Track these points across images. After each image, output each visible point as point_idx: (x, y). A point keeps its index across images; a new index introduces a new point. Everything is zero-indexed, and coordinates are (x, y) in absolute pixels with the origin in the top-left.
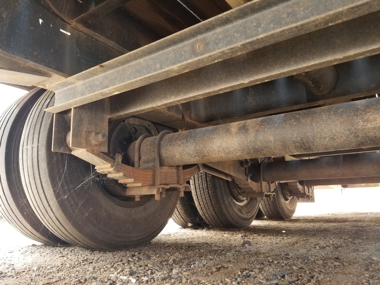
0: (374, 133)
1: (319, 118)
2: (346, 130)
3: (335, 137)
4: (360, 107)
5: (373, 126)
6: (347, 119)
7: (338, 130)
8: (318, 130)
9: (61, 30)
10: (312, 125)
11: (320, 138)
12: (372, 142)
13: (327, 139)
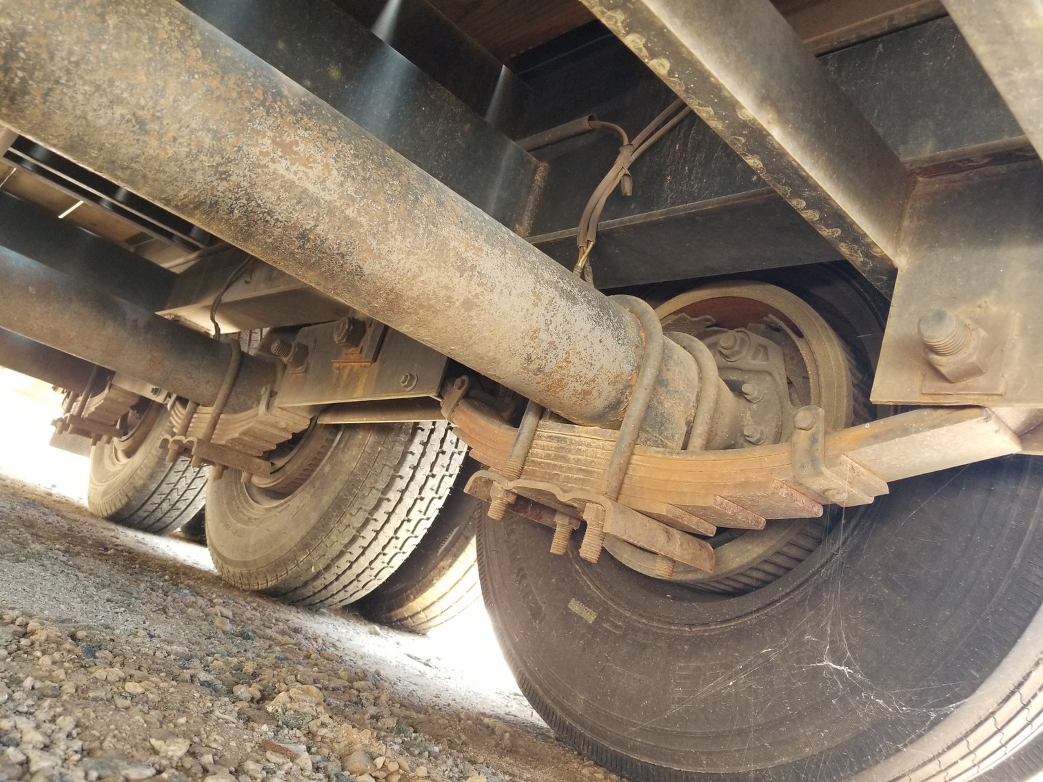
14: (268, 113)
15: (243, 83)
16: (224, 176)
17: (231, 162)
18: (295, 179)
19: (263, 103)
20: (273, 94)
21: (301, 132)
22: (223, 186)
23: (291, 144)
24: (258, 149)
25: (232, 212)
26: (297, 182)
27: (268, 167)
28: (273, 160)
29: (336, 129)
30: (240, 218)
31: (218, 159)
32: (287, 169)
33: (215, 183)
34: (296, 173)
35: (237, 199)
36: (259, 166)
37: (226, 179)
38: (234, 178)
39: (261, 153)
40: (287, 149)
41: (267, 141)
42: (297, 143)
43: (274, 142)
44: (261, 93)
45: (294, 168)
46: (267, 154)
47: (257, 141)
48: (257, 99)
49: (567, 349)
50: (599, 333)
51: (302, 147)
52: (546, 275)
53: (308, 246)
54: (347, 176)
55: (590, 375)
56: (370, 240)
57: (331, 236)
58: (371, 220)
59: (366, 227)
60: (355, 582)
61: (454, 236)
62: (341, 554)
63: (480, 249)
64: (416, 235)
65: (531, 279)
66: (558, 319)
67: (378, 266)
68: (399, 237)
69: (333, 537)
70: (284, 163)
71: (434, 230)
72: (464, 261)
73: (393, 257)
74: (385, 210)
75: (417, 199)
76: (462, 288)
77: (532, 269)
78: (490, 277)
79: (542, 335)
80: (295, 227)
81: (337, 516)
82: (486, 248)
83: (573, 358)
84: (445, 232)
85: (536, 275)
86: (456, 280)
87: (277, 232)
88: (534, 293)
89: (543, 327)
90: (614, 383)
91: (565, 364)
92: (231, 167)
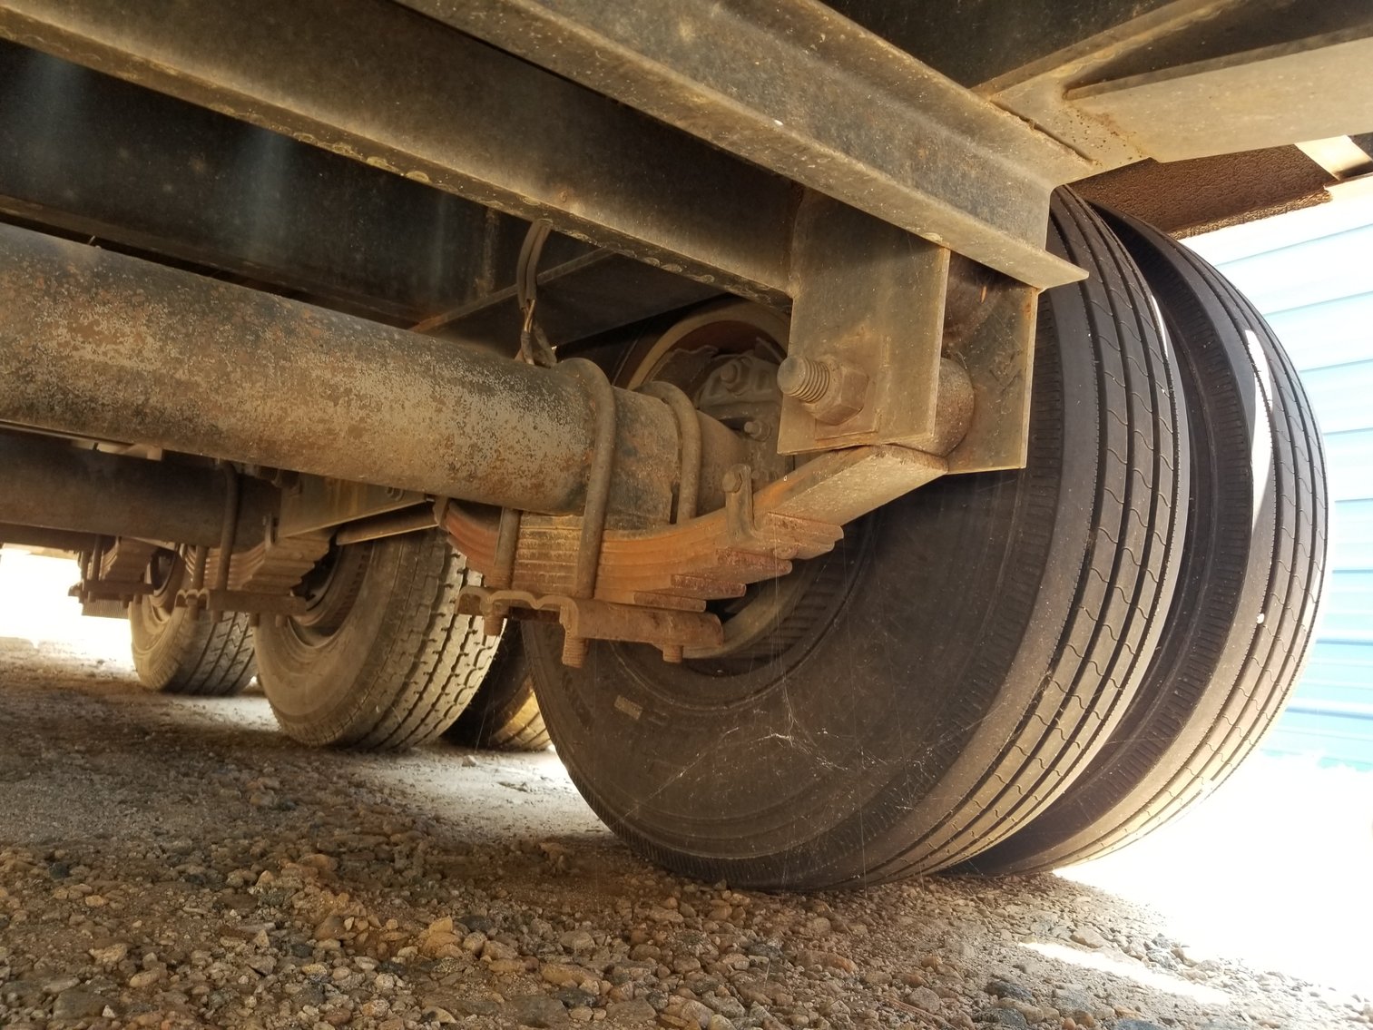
14: (55, 301)
15: (18, 277)
16: (29, 378)
17: (30, 363)
18: (107, 359)
19: (47, 293)
20: (57, 278)
21: (99, 309)
22: (31, 388)
23: (91, 325)
24: (55, 343)
25: (52, 409)
26: (110, 362)
27: (72, 357)
28: (76, 348)
29: (142, 291)
30: (63, 413)
31: (14, 364)
32: (94, 352)
33: (22, 387)
34: (105, 354)
35: (52, 396)
36: (62, 358)
37: (31, 381)
38: (39, 377)
39: (59, 344)
40: (88, 332)
41: (63, 331)
42: (97, 323)
43: (71, 329)
44: (41, 280)
45: (103, 349)
46: (67, 343)
47: (51, 334)
48: (39, 290)
49: (495, 447)
50: (531, 419)
51: (104, 325)
52: (446, 373)
53: (148, 420)
54: (166, 339)
55: (534, 467)
56: (213, 396)
57: (168, 405)
58: (208, 376)
59: (204, 385)
60: (433, 713)
61: (315, 365)
62: (405, 686)
63: (354, 370)
64: (266, 376)
65: (426, 386)
66: (474, 417)
67: (233, 420)
68: (247, 385)
69: (390, 670)
70: (89, 347)
71: (288, 364)
72: (335, 388)
73: (247, 407)
74: (220, 361)
75: (258, 336)
76: (340, 417)
77: (427, 371)
78: (372, 397)
79: (458, 440)
80: (126, 407)
81: (387, 646)
82: (359, 365)
83: (506, 455)
84: (302, 363)
85: (433, 377)
86: (331, 411)
87: (109, 415)
88: (434, 398)
89: (456, 432)
90: (567, 468)
91: (498, 463)
92: (32, 368)
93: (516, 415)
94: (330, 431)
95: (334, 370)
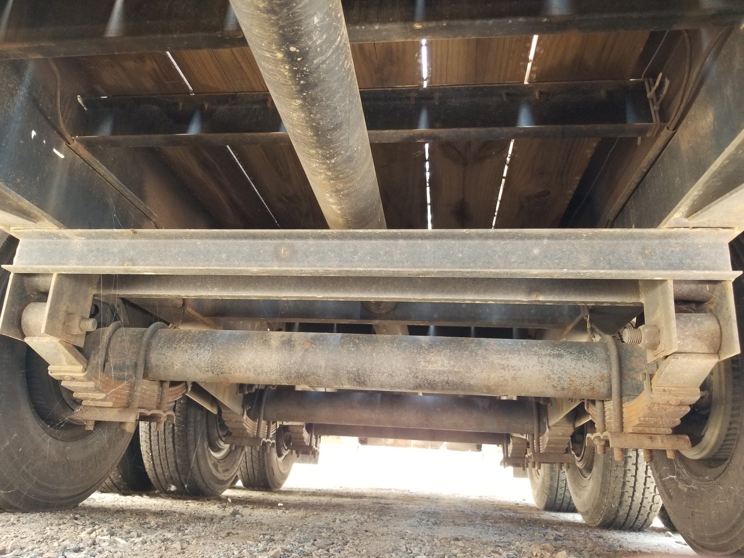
0: (434, 376)
1: (380, 349)
2: (407, 368)
3: (394, 374)
4: (423, 345)
5: (434, 369)
6: (409, 355)
7: (399, 366)
8: (378, 362)
9: (55, 151)
10: (372, 356)
11: (378, 372)
12: (430, 386)
13: (385, 375)
14: (420, 355)
16: (417, 377)
18: (435, 369)
19: (418, 353)
21: (431, 355)
22: (418, 380)
24: (421, 366)
25: (425, 385)
27: (426, 369)
28: (427, 367)
31: (413, 374)
32: (432, 367)
33: (416, 380)
35: (424, 381)
36: (424, 370)
38: (419, 377)
39: (423, 367)
40: (429, 362)
41: (423, 363)
42: (431, 359)
43: (425, 362)
45: (434, 366)
47: (420, 364)
48: (416, 353)
49: (568, 376)
50: (581, 363)
51: (433, 359)
53: (450, 384)
54: (449, 359)
56: (466, 374)
57: (454, 379)
58: (463, 368)
59: (463, 371)
61: (495, 358)
64: (481, 365)
65: (535, 359)
66: (556, 367)
67: (474, 381)
68: (475, 369)
70: (430, 366)
71: (486, 360)
72: (503, 365)
73: (477, 376)
74: (466, 363)
75: (476, 353)
76: (508, 375)
78: (516, 366)
79: (553, 376)
80: (443, 381)
83: (573, 379)
84: (491, 359)
85: (538, 355)
86: (504, 373)
87: (440, 385)
88: (540, 363)
89: (551, 373)
90: (602, 380)
91: (571, 382)
92: (417, 374)
93: (574, 363)
94: (506, 380)
95: (502, 359)
